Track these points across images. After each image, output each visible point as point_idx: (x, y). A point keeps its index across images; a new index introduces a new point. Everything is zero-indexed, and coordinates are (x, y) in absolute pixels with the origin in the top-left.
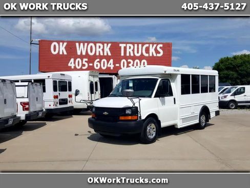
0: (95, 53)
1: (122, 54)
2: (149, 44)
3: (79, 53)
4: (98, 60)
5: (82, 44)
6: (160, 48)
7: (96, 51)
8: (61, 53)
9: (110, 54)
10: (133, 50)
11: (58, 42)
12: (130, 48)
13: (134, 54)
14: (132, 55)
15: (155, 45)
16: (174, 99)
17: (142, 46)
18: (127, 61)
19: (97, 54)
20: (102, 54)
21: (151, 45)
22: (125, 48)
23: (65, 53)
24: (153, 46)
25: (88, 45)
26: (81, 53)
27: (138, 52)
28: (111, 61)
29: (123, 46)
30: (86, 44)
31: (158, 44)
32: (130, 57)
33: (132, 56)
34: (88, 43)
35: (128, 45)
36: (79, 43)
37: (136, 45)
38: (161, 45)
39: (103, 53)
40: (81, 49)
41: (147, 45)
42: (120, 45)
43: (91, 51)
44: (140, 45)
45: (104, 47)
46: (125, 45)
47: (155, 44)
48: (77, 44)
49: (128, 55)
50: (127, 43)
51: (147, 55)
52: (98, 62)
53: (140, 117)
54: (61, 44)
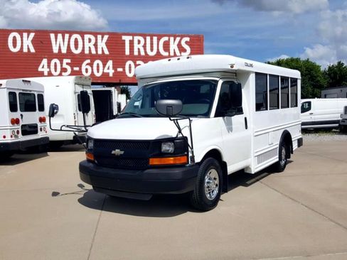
0: (83, 50)
1: (127, 52)
2: (169, 36)
3: (55, 50)
4: (88, 61)
5: (60, 36)
6: (186, 43)
7: (84, 47)
8: (25, 50)
9: (107, 52)
10: (145, 46)
11: (21, 32)
12: (139, 42)
13: (146, 52)
14: (143, 53)
15: (178, 39)
16: (246, 119)
17: (159, 40)
18: (135, 63)
19: (87, 52)
20: (93, 52)
21: (172, 39)
22: (131, 43)
23: (32, 50)
24: (175, 40)
25: (70, 37)
26: (60, 49)
27: (152, 50)
28: (110, 63)
29: (127, 39)
30: (67, 36)
31: (182, 37)
32: (140, 57)
33: (143, 56)
34: (71, 33)
35: (136, 38)
36: (56, 33)
37: (148, 39)
38: (188, 39)
39: (97, 51)
40: (58, 44)
41: (166, 39)
42: (124, 38)
43: (76, 47)
44: (155, 39)
45: (96, 40)
46: (131, 38)
47: (179, 36)
48: (52, 36)
49: (136, 53)
50: (133, 35)
51: (166, 54)
52: (87, 64)
53: (193, 158)
54: (25, 35)
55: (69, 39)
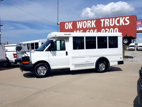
0: (87, 26)
1: (102, 26)
2: (120, 17)
3: (78, 27)
4: (88, 30)
5: (80, 22)
6: (128, 19)
7: (87, 25)
8: (70, 28)
9: (95, 26)
10: (109, 23)
11: (68, 22)
12: (107, 21)
13: (109, 25)
14: (108, 25)
15: (124, 18)
17: (115, 19)
18: (105, 29)
19: (88, 27)
20: (90, 27)
21: (121, 18)
22: (104, 22)
23: (72, 28)
24: (122, 19)
25: (83, 22)
26: (80, 27)
27: (112, 24)
28: (96, 30)
29: (102, 20)
30: (82, 22)
31: (126, 17)
33: (108, 27)
34: (83, 21)
35: (106, 20)
36: (79, 21)
37: (111, 19)
38: (128, 18)
39: (91, 26)
40: (79, 25)
41: (118, 18)
42: (101, 20)
43: (85, 26)
44: (114, 19)
45: (91, 22)
46: (104, 20)
47: (124, 17)
48: (77, 22)
49: (106, 26)
50: (105, 19)
51: (118, 25)
52: (88, 31)
53: (31, 62)
54: (70, 23)
55: (83, 23)
